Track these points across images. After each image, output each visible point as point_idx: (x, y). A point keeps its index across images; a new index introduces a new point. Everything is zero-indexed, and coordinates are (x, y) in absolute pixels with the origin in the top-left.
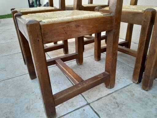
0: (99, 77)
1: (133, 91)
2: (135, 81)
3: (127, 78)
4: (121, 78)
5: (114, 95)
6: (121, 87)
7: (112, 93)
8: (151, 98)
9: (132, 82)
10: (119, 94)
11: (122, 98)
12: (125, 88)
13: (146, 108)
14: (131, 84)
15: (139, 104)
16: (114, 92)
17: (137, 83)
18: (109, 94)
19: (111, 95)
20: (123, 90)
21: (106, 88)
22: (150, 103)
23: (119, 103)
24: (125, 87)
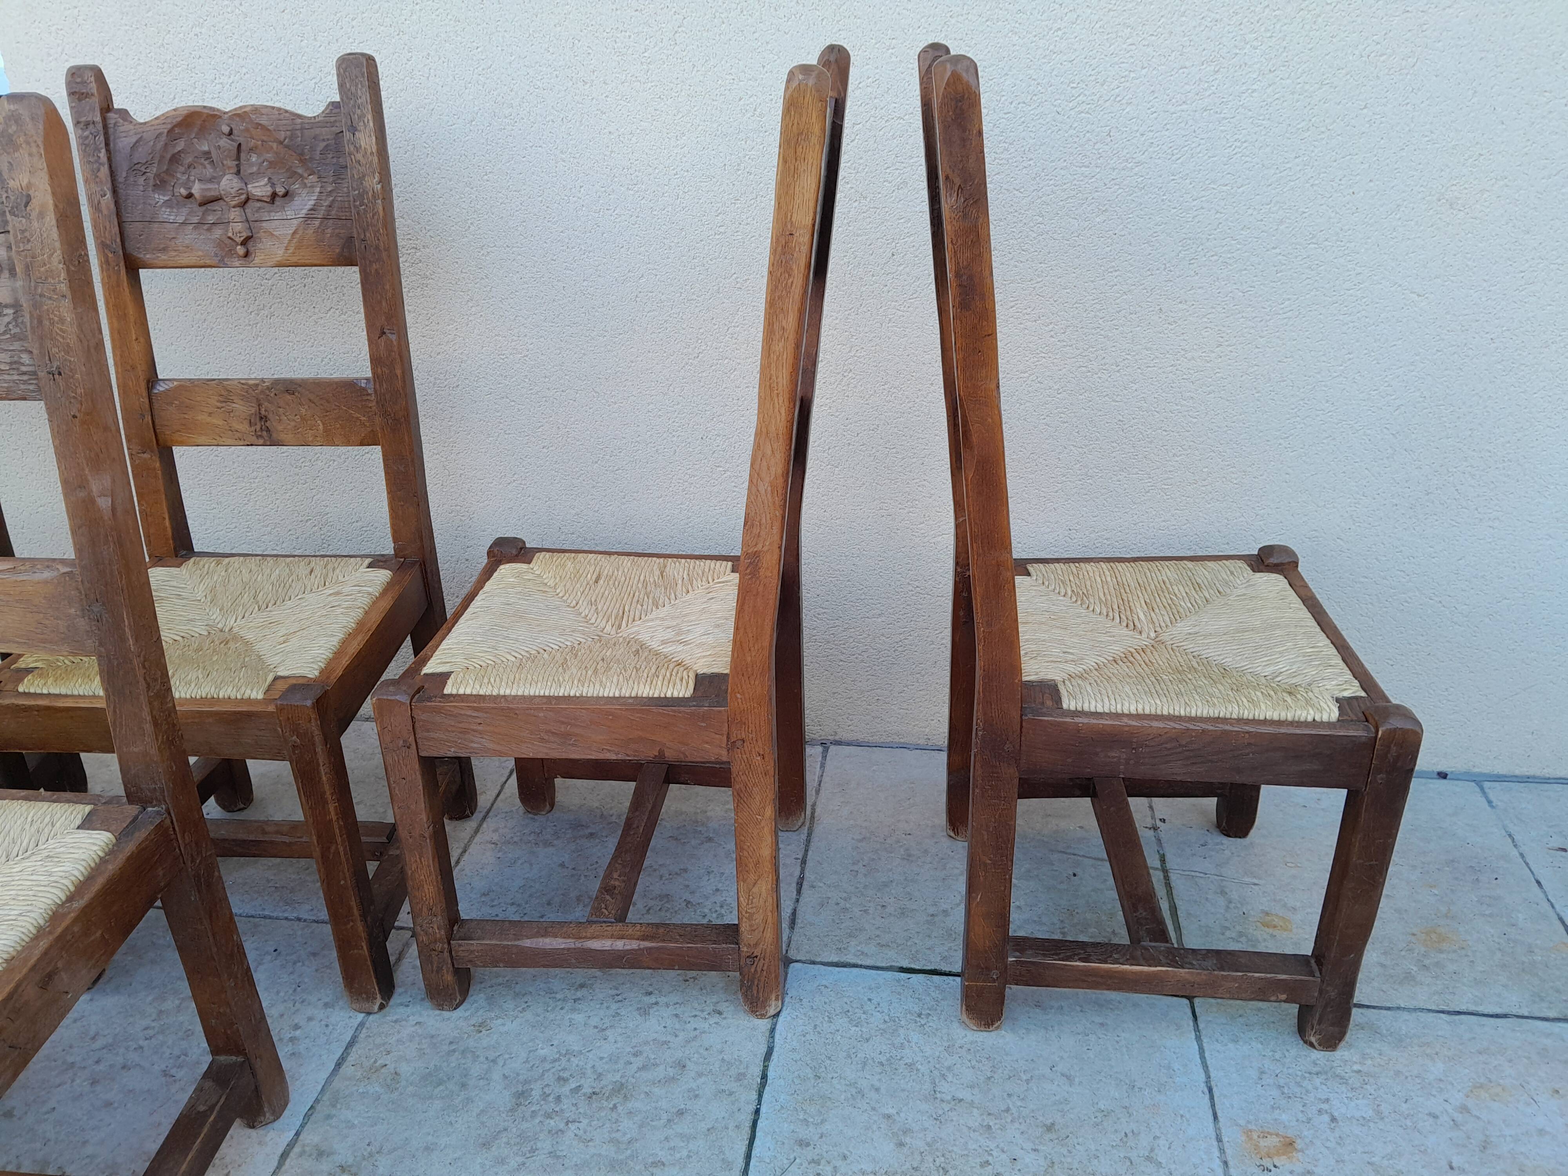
0: (202, 1108)
1: (387, 1060)
2: (366, 1005)
3: (326, 1005)
4: (297, 1027)
5: (310, 1138)
6: (324, 1075)
7: (298, 1134)
8: (471, 1043)
9: (361, 1016)
10: (329, 1117)
11: (353, 1126)
12: (347, 1069)
13: (469, 1100)
14: (362, 1025)
15: (438, 1104)
16: (302, 1126)
17: (382, 1007)
18: (284, 1156)
19: (297, 1149)
20: (337, 1083)
21: (253, 1132)
22: (476, 1070)
23: (350, 1161)
24: (339, 1065)
